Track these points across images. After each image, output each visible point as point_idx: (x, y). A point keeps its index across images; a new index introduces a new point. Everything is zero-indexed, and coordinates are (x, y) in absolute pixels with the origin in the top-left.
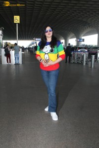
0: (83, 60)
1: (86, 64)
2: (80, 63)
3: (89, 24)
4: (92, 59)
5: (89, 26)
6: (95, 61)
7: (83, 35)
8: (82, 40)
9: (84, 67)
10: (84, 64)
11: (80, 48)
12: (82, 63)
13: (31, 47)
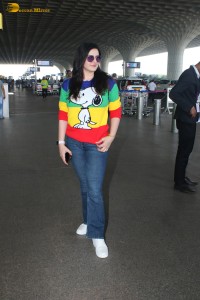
0: (137, 109)
1: (144, 117)
2: (130, 116)
3: (150, 31)
4: (155, 107)
5: (151, 36)
6: (162, 111)
7: (137, 53)
8: (135, 65)
9: (140, 125)
10: (140, 118)
11: (131, 83)
12: (135, 115)
13: (28, 78)
